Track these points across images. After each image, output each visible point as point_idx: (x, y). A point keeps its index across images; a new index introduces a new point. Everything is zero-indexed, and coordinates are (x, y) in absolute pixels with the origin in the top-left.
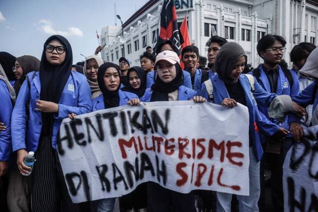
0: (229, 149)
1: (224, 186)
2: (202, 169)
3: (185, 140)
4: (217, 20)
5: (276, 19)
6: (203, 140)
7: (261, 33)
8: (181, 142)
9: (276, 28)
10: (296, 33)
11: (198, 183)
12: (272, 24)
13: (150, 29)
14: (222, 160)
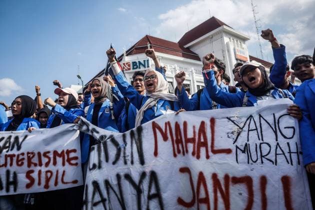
0: (68, 156)
1: (67, 183)
2: (49, 174)
3: (32, 153)
6: (49, 152)
8: (29, 155)
11: (47, 186)
14: (64, 164)
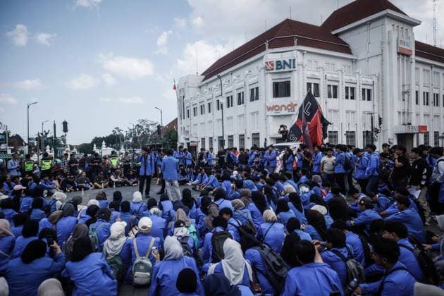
4: (319, 79)
5: (383, 76)
7: (366, 91)
9: (383, 85)
10: (406, 90)
12: (378, 80)
13: (247, 87)
